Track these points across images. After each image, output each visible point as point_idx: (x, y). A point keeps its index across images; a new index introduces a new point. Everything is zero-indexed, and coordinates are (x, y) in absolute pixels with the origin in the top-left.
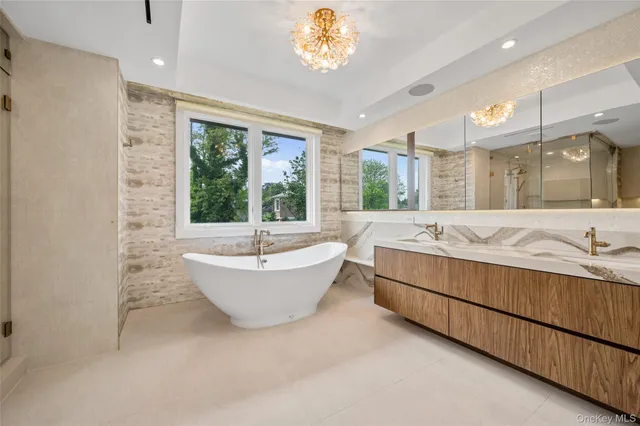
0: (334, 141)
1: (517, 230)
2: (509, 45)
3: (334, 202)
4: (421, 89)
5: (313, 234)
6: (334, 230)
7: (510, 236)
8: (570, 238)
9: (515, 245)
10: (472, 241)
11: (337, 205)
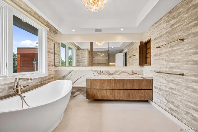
0: (52, 35)
1: (119, 71)
2: (122, 30)
3: (52, 62)
4: (98, 30)
5: (44, 77)
6: (52, 75)
7: (117, 73)
8: (128, 72)
9: (118, 74)
10: (109, 74)
11: (53, 64)
